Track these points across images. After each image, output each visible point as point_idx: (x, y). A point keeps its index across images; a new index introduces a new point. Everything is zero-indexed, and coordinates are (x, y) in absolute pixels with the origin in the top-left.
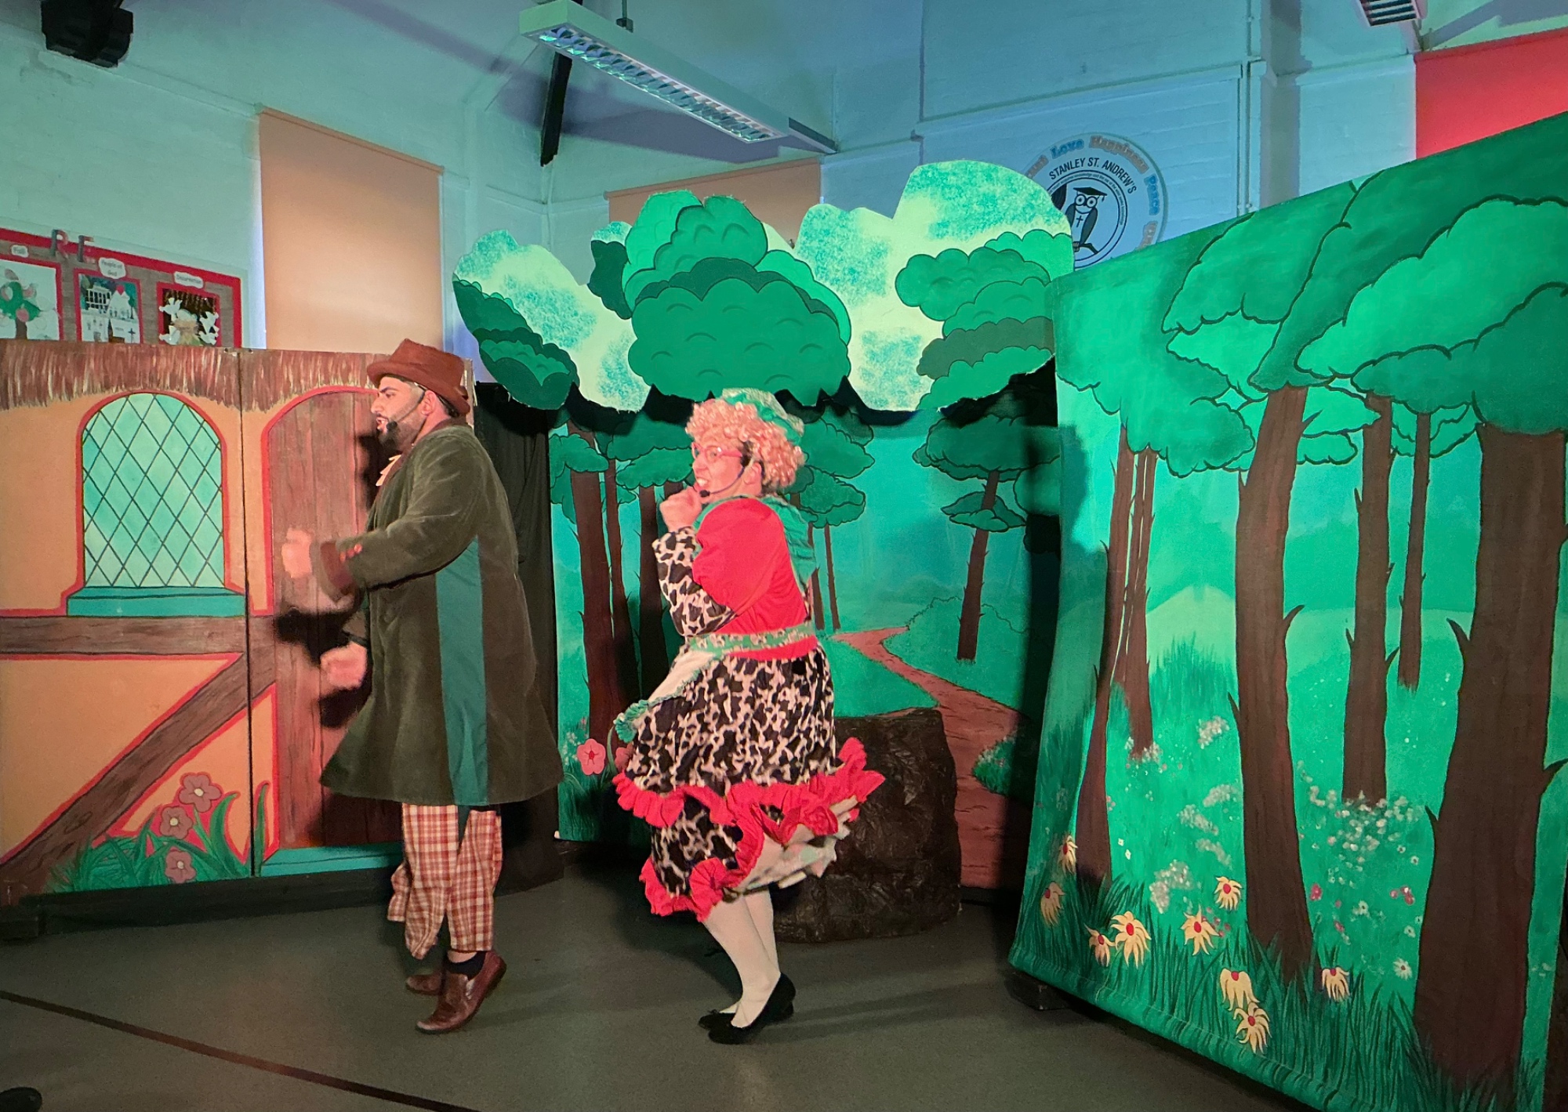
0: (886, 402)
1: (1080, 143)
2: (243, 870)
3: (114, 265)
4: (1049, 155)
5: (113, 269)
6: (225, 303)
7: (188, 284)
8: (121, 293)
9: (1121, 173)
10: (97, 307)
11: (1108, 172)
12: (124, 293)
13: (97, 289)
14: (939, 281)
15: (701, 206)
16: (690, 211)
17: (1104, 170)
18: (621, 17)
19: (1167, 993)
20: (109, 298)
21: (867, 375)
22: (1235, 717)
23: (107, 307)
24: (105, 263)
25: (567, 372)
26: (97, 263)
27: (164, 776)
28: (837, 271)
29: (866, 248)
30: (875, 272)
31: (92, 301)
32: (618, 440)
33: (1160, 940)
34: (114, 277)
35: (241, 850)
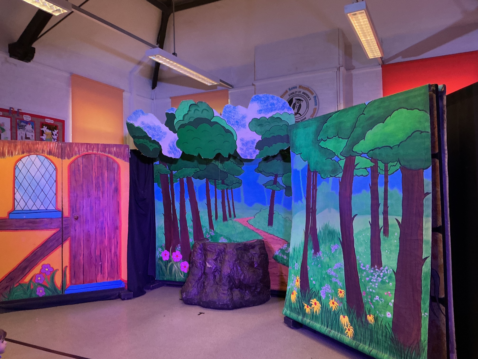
0: (247, 156)
1: (296, 87)
2: (60, 292)
4: (288, 90)
5: (27, 118)
6: (60, 127)
7: (48, 122)
8: (29, 125)
9: (307, 95)
10: (22, 129)
11: (304, 95)
12: (30, 125)
13: (22, 124)
14: (261, 125)
15: (196, 104)
16: (193, 105)
17: (303, 94)
18: (173, 52)
19: (326, 321)
20: (26, 126)
21: (242, 149)
22: (341, 244)
23: (25, 129)
24: (25, 117)
25: (158, 147)
26: (23, 116)
27: (36, 265)
28: (233, 122)
29: (240, 116)
30: (243, 122)
31: (21, 127)
32: (173, 165)
33: (324, 306)
34: (28, 120)
35: (59, 286)
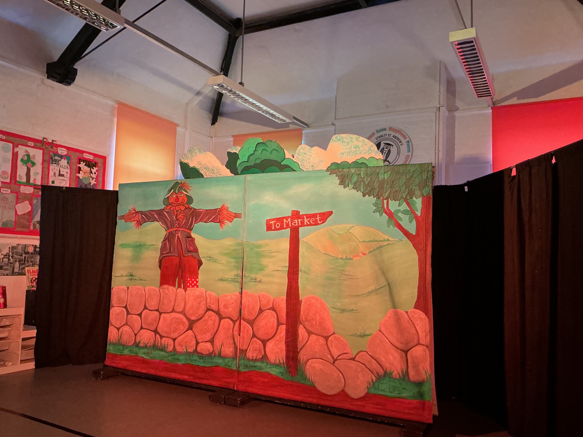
1: (385, 129)
3: (63, 150)
4: (376, 132)
6: (100, 164)
7: (87, 157)
9: (398, 139)
10: (56, 164)
11: (394, 139)
12: (66, 160)
13: (56, 158)
15: (264, 143)
16: (261, 144)
17: (393, 138)
18: (240, 82)
20: (60, 161)
23: (59, 164)
24: (60, 150)
26: (57, 149)
31: (54, 161)
34: (63, 154)
